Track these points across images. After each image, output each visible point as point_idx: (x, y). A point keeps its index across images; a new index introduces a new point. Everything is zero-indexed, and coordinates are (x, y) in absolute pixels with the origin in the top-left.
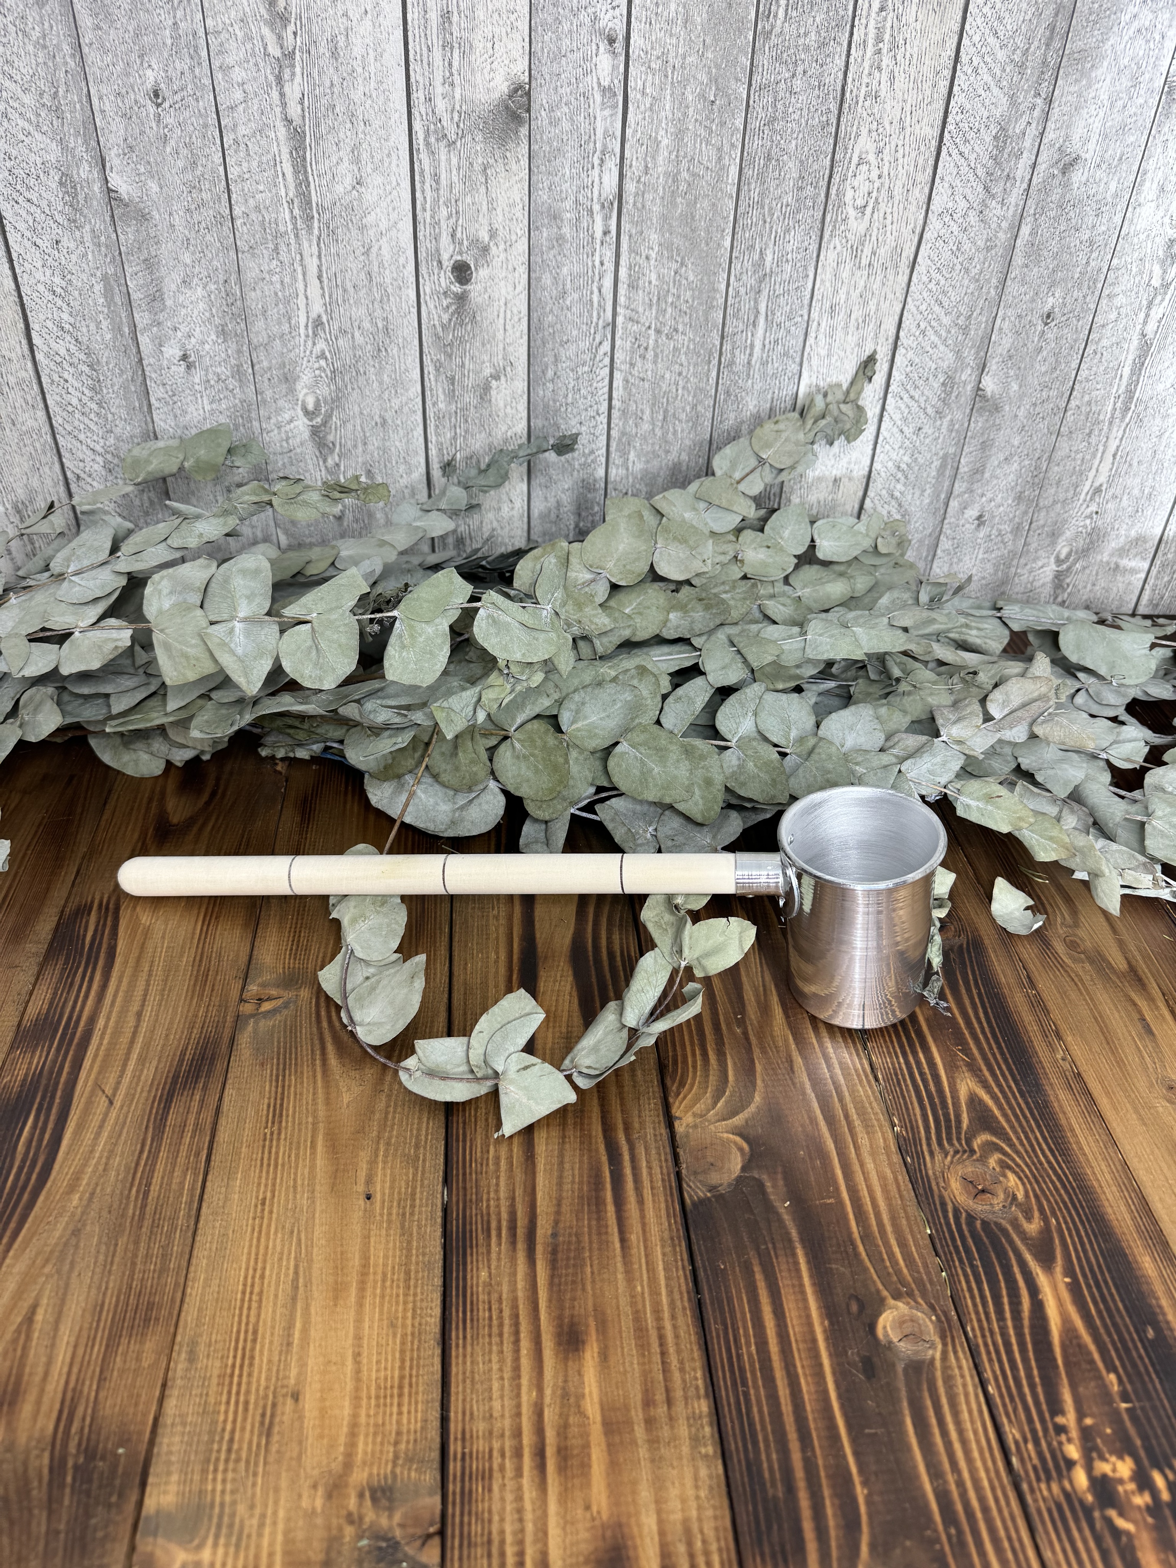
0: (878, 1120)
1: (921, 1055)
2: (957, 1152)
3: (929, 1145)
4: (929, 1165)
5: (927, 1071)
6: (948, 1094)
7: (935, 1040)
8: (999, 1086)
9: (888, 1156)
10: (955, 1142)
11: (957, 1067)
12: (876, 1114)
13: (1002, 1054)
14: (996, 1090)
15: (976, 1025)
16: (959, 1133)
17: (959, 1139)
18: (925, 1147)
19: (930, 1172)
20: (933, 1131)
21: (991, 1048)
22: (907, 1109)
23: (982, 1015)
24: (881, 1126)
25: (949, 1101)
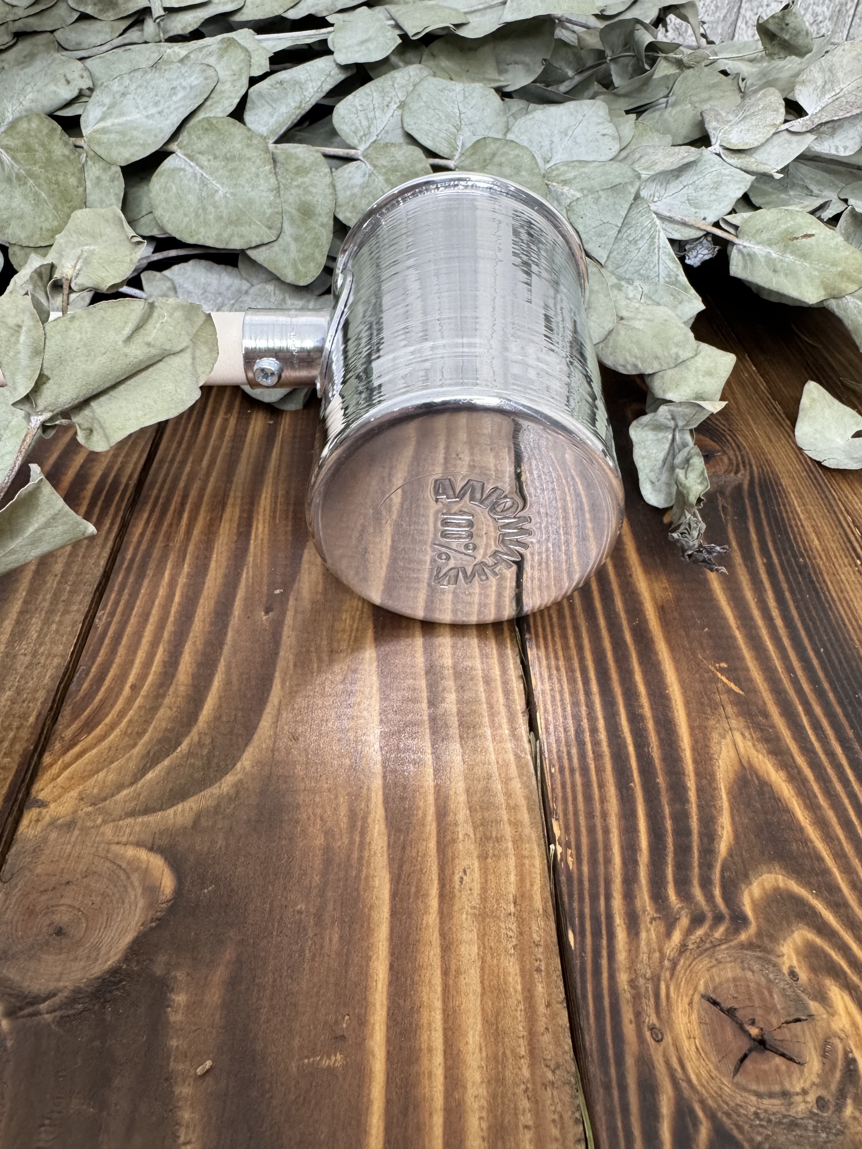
0: (516, 824)
1: (638, 677)
2: (697, 920)
3: (629, 896)
4: (622, 956)
5: (647, 711)
6: (689, 767)
7: (672, 649)
8: (807, 750)
9: (521, 922)
10: (697, 892)
11: (715, 706)
12: (513, 809)
13: (814, 680)
14: (800, 761)
15: (760, 622)
16: (707, 865)
17: (706, 884)
18: (617, 903)
19: (623, 978)
20: (644, 857)
21: (789, 669)
22: (588, 798)
23: (772, 603)
24: (518, 841)
25: (691, 783)
